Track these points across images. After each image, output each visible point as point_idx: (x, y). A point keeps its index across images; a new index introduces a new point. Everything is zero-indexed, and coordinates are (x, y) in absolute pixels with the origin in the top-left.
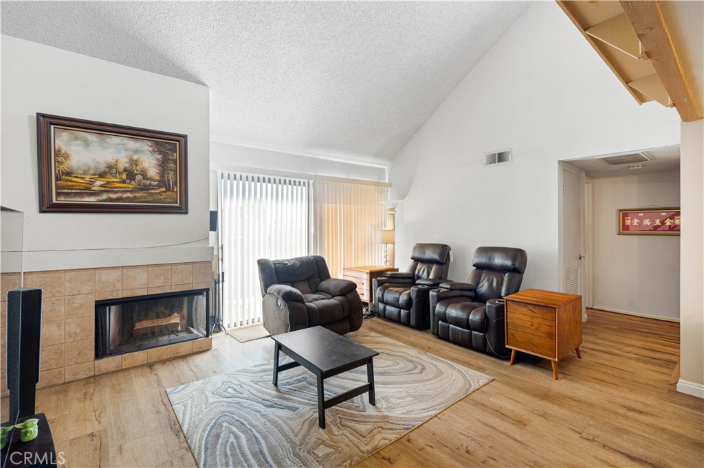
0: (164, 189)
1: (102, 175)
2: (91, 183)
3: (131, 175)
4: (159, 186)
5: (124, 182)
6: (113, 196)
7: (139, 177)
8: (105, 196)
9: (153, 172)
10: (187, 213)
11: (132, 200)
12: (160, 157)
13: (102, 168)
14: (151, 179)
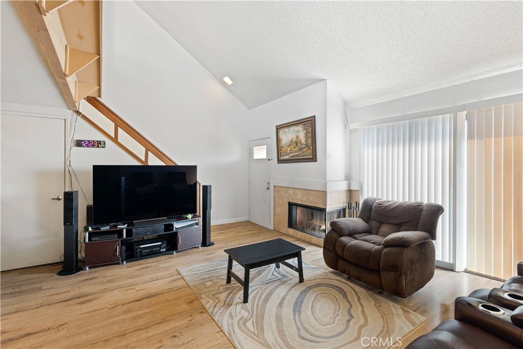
0: (307, 149)
1: (289, 146)
2: (287, 150)
3: (297, 143)
4: (305, 147)
5: (295, 148)
6: (292, 155)
7: (299, 144)
8: (290, 156)
9: (303, 141)
10: (316, 161)
11: (297, 156)
12: (305, 132)
13: (289, 143)
14: (303, 144)
